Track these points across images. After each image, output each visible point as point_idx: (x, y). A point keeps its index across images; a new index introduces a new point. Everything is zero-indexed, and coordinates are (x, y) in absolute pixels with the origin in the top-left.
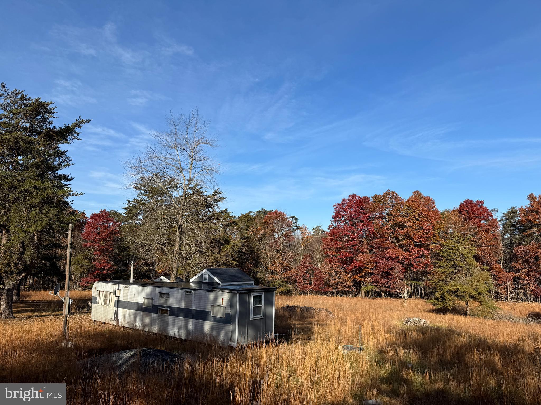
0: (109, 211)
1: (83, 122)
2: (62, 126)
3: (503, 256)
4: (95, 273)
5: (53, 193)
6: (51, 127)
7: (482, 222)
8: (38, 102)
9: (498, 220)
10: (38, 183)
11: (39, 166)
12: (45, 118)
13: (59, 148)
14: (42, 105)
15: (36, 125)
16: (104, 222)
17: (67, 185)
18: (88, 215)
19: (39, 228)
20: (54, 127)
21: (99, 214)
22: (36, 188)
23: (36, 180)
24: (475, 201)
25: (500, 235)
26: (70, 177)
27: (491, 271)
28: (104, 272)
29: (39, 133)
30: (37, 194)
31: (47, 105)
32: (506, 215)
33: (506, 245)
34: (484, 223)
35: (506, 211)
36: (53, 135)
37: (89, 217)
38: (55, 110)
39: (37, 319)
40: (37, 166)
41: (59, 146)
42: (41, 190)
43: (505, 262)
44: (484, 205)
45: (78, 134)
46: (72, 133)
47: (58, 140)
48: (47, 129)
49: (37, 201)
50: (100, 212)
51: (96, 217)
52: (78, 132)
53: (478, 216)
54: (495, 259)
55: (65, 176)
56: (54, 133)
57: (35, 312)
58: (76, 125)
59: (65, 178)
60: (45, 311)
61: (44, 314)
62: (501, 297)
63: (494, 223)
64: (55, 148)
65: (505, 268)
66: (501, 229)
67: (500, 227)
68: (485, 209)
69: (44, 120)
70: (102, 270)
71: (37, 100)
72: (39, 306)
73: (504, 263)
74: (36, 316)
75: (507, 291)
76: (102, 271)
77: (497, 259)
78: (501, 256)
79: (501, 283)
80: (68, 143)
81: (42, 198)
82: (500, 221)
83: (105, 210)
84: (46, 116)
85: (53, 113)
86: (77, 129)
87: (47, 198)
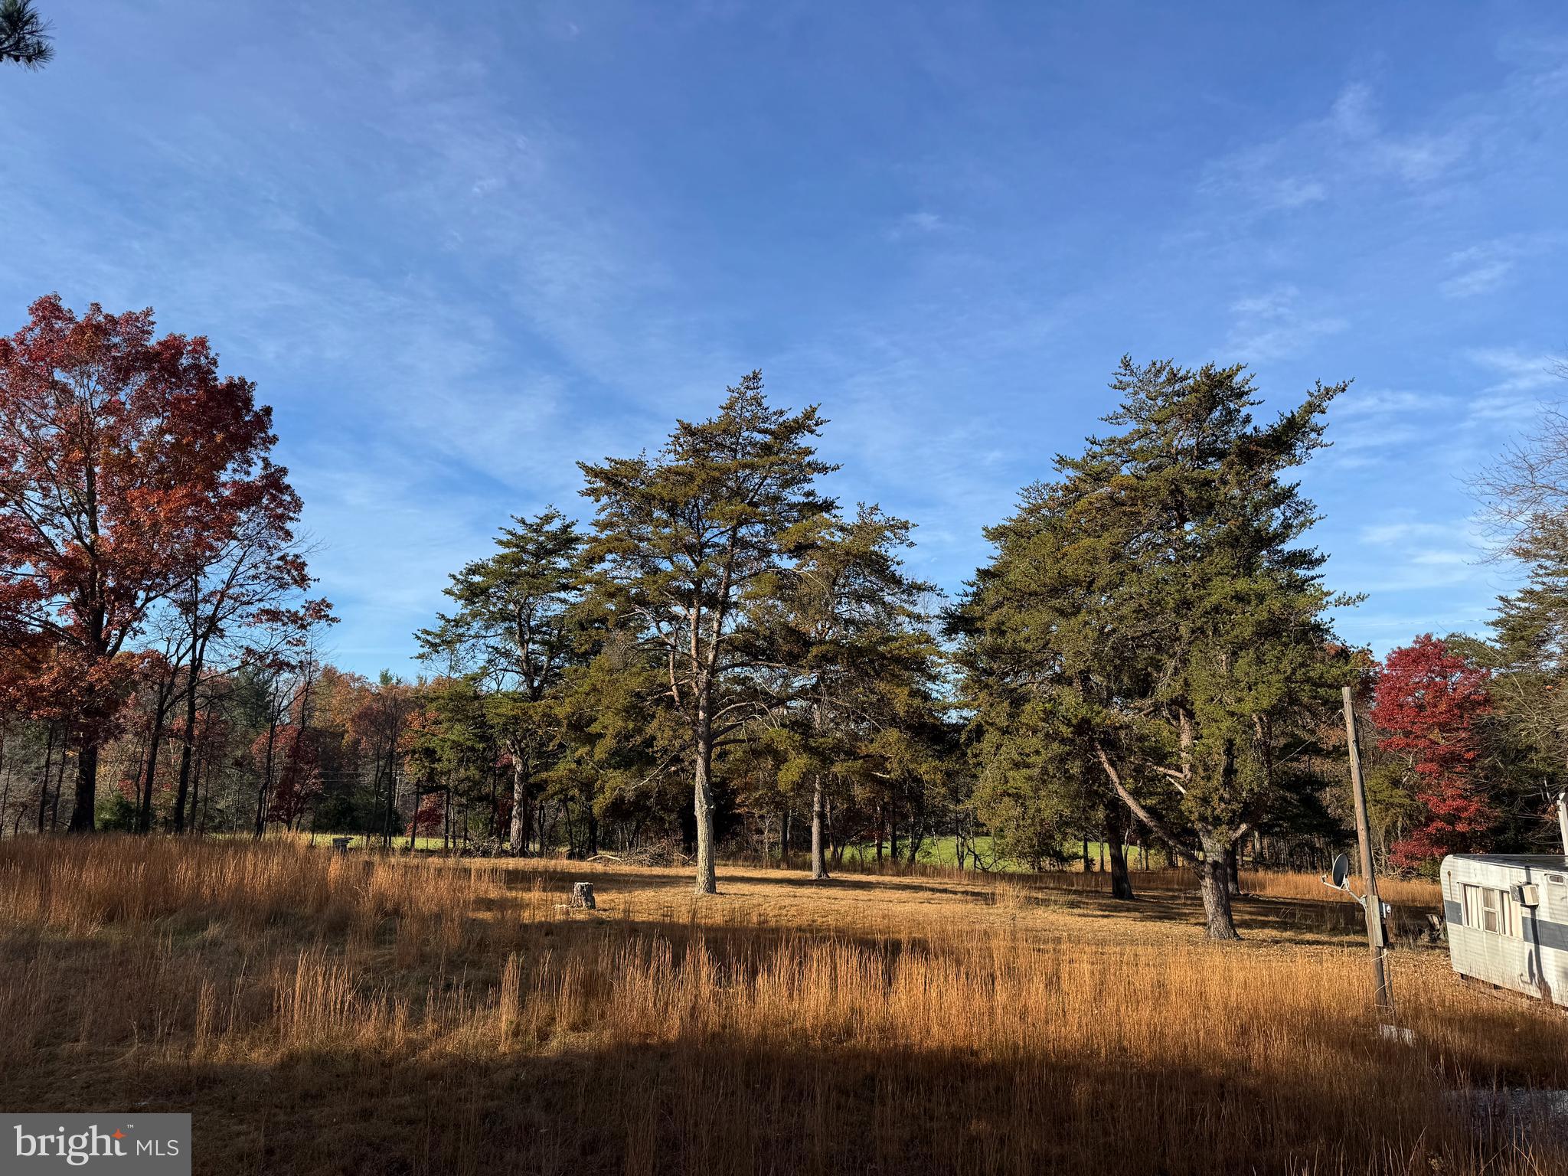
0: (1443, 637)
1: (1328, 394)
2: (1276, 421)
4: (1431, 829)
5: (1284, 605)
6: (1249, 430)
8: (1208, 376)
10: (1242, 585)
11: (1237, 540)
12: (1230, 412)
13: (1275, 481)
14: (1219, 381)
15: (1213, 435)
16: (1433, 672)
17: (1313, 578)
18: (1380, 656)
19: (1265, 703)
20: (1255, 428)
21: (1413, 649)
22: (1240, 598)
23: (1234, 577)
26: (1317, 555)
28: (1461, 827)
29: (1221, 455)
30: (1244, 613)
31: (1229, 376)
36: (1257, 452)
37: (1385, 662)
38: (1252, 385)
39: (1297, 949)
40: (1232, 541)
41: (1276, 474)
42: (1253, 603)
45: (1319, 431)
46: (1304, 432)
47: (1272, 461)
48: (1240, 438)
49: (1248, 632)
50: (1415, 642)
51: (1403, 658)
52: (1320, 425)
55: (1305, 555)
56: (1258, 445)
57: (1286, 930)
58: (1311, 408)
59: (1302, 559)
60: (1310, 929)
61: (1309, 937)
64: (1267, 485)
69: (1229, 417)
70: (1452, 818)
71: (1206, 373)
72: (1293, 915)
74: (1290, 941)
76: (1452, 824)
80: (1299, 463)
81: (1259, 623)
83: (1428, 637)
84: (1232, 406)
85: (1247, 393)
86: (1317, 419)
87: (1270, 620)
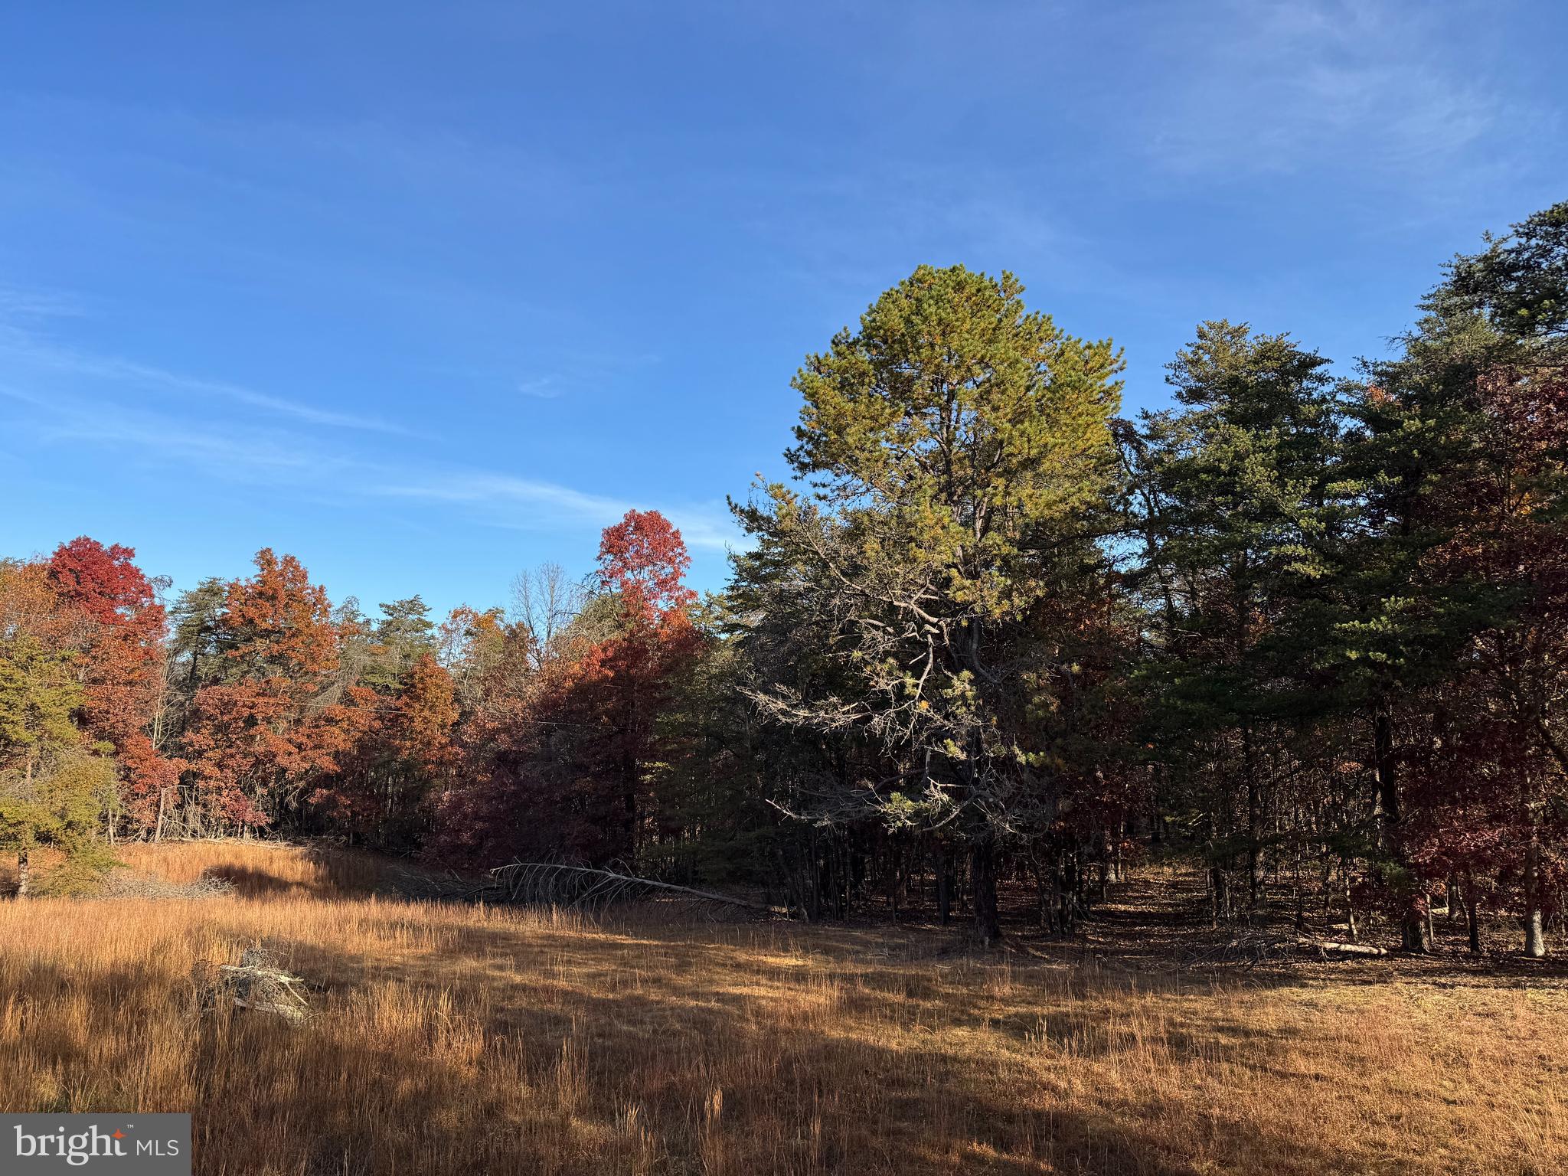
3: (163, 713)
7: (120, 611)
9: (169, 608)
24: (107, 546)
25: (166, 653)
27: (121, 756)
32: (192, 598)
33: (177, 683)
34: (123, 615)
35: (194, 588)
43: (166, 730)
44: (134, 562)
53: (108, 591)
54: (137, 721)
62: (136, 831)
63: (154, 618)
65: (164, 748)
66: (172, 636)
67: (168, 631)
68: (135, 574)
73: (162, 734)
75: (157, 812)
77: (145, 721)
78: (159, 713)
79: (143, 790)
82: (172, 613)
